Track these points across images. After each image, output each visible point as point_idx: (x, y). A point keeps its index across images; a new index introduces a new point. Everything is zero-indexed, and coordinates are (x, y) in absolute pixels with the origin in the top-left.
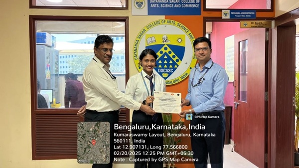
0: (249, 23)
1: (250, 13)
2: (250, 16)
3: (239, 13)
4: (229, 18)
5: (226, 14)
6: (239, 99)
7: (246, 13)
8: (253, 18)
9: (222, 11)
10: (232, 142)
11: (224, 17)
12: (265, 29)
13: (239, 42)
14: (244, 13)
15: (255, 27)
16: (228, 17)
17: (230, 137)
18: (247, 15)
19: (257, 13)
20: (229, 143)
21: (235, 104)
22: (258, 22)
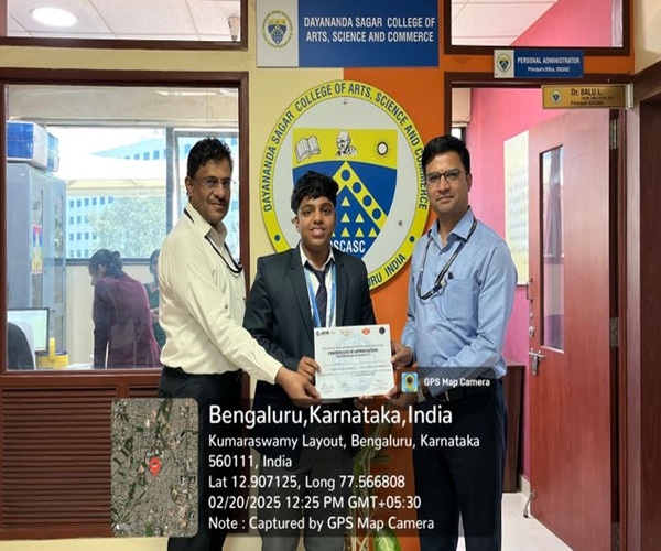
0: (564, 91)
1: (568, 61)
2: (567, 69)
3: (538, 61)
4: (513, 76)
5: (504, 64)
6: (542, 344)
7: (556, 60)
8: (574, 77)
9: (493, 54)
10: (525, 483)
11: (499, 74)
12: (608, 110)
13: (541, 155)
14: (551, 60)
15: (582, 105)
16: (510, 73)
17: (520, 470)
18: (559, 65)
19: (585, 58)
20: (517, 488)
21: (531, 358)
22: (590, 88)
